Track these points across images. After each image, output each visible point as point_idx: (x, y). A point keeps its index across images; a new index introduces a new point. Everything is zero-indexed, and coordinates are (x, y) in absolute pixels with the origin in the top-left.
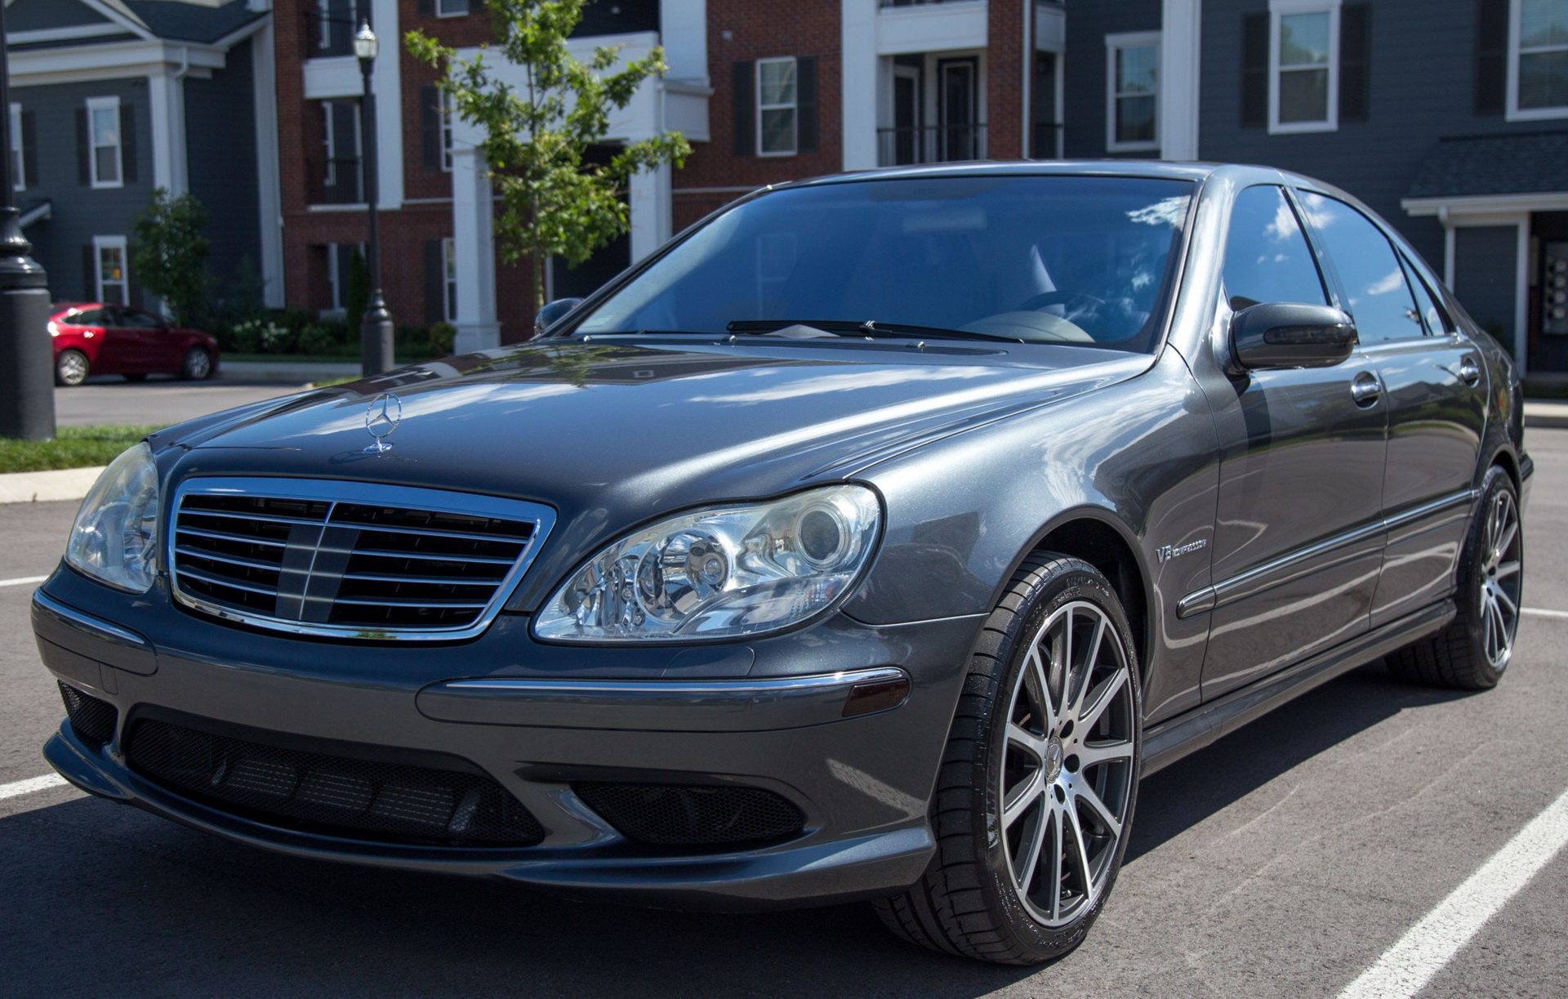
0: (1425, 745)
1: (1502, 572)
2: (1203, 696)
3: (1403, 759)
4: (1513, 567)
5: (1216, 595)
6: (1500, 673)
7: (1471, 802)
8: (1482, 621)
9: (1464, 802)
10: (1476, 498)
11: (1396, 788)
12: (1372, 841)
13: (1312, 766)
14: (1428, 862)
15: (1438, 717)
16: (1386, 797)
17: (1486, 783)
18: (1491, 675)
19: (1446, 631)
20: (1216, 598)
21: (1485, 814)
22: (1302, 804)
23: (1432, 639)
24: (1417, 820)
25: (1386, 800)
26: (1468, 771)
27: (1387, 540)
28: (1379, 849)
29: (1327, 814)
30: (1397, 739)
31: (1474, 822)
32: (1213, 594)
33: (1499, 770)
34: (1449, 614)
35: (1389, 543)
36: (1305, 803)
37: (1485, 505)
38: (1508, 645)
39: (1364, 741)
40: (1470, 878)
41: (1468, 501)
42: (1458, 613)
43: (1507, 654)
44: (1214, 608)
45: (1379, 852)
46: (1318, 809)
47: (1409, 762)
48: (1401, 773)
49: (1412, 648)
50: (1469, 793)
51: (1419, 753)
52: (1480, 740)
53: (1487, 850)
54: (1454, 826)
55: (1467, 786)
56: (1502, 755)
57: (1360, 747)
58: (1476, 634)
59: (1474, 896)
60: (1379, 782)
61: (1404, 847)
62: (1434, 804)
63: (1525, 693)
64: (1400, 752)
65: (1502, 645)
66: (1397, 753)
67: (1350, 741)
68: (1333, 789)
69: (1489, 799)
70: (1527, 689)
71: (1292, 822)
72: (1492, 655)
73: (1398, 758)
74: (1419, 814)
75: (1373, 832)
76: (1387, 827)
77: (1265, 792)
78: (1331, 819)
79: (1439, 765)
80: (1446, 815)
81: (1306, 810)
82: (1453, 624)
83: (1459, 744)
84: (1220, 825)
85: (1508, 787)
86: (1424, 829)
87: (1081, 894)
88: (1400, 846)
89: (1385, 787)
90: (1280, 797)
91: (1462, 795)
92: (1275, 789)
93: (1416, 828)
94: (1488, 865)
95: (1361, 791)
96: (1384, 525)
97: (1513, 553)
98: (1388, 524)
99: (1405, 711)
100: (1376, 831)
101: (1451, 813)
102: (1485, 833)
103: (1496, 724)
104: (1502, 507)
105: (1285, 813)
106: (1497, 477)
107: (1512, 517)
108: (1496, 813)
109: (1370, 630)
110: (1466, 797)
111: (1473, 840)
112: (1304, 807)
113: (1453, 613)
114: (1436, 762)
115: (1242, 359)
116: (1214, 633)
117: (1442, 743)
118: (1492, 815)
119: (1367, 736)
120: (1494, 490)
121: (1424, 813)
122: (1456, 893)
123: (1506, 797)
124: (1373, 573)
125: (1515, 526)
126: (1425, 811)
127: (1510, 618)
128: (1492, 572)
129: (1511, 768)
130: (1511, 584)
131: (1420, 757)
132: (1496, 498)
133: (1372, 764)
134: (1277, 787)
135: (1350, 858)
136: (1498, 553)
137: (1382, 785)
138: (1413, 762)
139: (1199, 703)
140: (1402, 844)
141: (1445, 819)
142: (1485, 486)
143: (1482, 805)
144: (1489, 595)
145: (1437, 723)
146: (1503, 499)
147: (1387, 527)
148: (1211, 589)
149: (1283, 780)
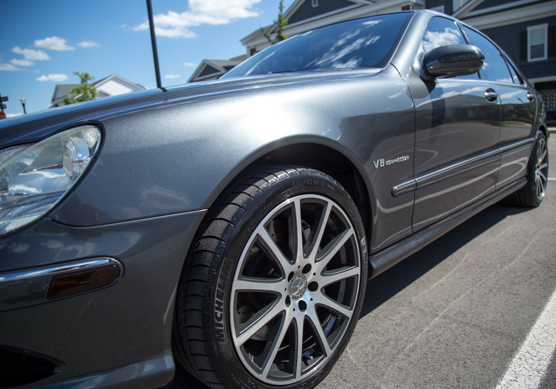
0: (517, 232)
1: (541, 167)
2: (414, 230)
3: (508, 239)
4: (545, 165)
5: (416, 183)
6: (541, 201)
7: (537, 261)
8: (535, 184)
9: (534, 262)
10: (534, 141)
11: (505, 255)
12: (495, 288)
13: (473, 244)
14: (520, 302)
15: (521, 219)
16: (502, 260)
17: (542, 250)
18: (538, 201)
19: (523, 189)
20: (417, 184)
21: (544, 268)
22: (466, 265)
23: (518, 192)
24: (515, 273)
25: (501, 262)
26: (534, 244)
27: (502, 156)
28: (498, 293)
29: (476, 271)
30: (506, 230)
31: (539, 273)
32: (415, 183)
33: (546, 243)
34: (524, 183)
35: (502, 157)
36: (467, 265)
37: (537, 143)
38: (544, 191)
39: (494, 231)
40: (542, 313)
41: (531, 142)
42: (528, 182)
43: (543, 194)
44: (416, 189)
45: (498, 295)
46: (472, 268)
47: (511, 241)
48: (507, 247)
49: (511, 195)
50: (535, 256)
51: (514, 236)
52: (537, 229)
53: (547, 292)
54: (531, 276)
55: (534, 252)
56: (546, 235)
57: (492, 234)
58: (533, 188)
59: (545, 328)
60: (499, 252)
61: (509, 291)
62: (522, 263)
63: (550, 208)
64: (507, 236)
65: (542, 191)
66: (506, 236)
67: (488, 231)
68: (480, 256)
69: (544, 259)
70: (550, 206)
71: (460, 277)
72: (539, 195)
73: (506, 239)
74: (515, 270)
75: (496, 282)
76: (502, 279)
77: (452, 259)
78: (477, 274)
79: (522, 242)
80: (527, 270)
81: (467, 269)
82: (526, 186)
83: (529, 231)
84: (428, 280)
85: (551, 252)
86: (518, 279)
87: (322, 355)
88: (507, 291)
89: (501, 254)
90: (457, 262)
91: (533, 257)
92: (456, 257)
93: (514, 278)
94: (549, 303)
95: (491, 257)
96: (500, 150)
97: (545, 161)
98: (502, 150)
99: (508, 217)
100: (497, 281)
101: (529, 269)
102: (545, 280)
103: (542, 221)
104: (542, 145)
105: (458, 271)
106: (540, 135)
107: (545, 148)
108: (548, 267)
109: (496, 191)
110: (535, 259)
111: (541, 285)
112: (467, 267)
113: (526, 182)
114: (521, 240)
115: (429, 72)
116: (417, 201)
117: (523, 231)
118: (547, 269)
119: (495, 229)
120: (540, 138)
121: (518, 269)
122: (536, 326)
123: (552, 258)
124: (496, 169)
125: (546, 151)
126: (518, 267)
127: (544, 182)
128: (538, 167)
129: (551, 242)
130: (545, 171)
131: (515, 238)
132: (540, 141)
133: (496, 242)
134: (457, 256)
135: (484, 300)
136: (540, 160)
137: (500, 253)
138: (512, 240)
139: (411, 233)
140: (508, 289)
141: (527, 272)
142: (536, 137)
143: (542, 263)
144: (538, 175)
145: (521, 222)
146: (542, 142)
147: (502, 151)
148: (414, 180)
149: (460, 252)
